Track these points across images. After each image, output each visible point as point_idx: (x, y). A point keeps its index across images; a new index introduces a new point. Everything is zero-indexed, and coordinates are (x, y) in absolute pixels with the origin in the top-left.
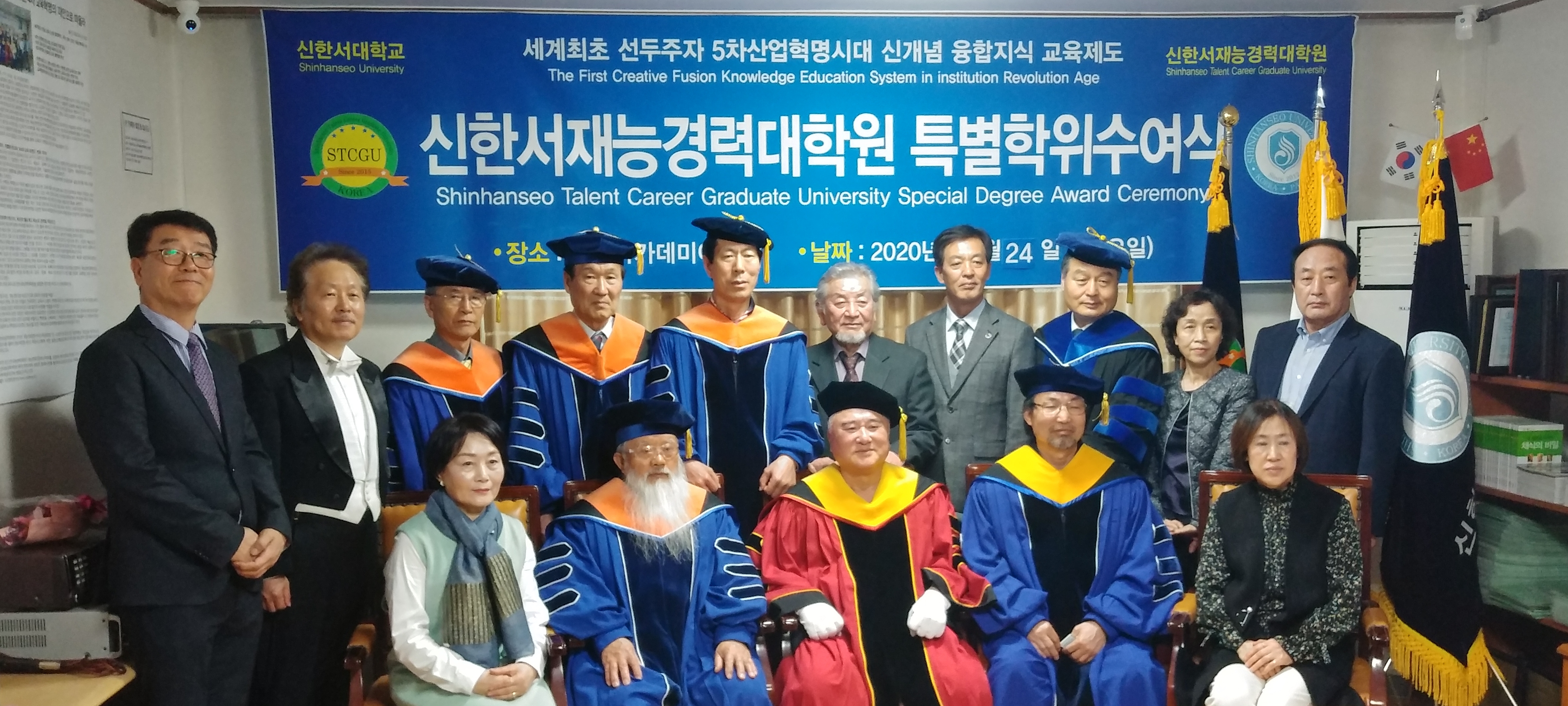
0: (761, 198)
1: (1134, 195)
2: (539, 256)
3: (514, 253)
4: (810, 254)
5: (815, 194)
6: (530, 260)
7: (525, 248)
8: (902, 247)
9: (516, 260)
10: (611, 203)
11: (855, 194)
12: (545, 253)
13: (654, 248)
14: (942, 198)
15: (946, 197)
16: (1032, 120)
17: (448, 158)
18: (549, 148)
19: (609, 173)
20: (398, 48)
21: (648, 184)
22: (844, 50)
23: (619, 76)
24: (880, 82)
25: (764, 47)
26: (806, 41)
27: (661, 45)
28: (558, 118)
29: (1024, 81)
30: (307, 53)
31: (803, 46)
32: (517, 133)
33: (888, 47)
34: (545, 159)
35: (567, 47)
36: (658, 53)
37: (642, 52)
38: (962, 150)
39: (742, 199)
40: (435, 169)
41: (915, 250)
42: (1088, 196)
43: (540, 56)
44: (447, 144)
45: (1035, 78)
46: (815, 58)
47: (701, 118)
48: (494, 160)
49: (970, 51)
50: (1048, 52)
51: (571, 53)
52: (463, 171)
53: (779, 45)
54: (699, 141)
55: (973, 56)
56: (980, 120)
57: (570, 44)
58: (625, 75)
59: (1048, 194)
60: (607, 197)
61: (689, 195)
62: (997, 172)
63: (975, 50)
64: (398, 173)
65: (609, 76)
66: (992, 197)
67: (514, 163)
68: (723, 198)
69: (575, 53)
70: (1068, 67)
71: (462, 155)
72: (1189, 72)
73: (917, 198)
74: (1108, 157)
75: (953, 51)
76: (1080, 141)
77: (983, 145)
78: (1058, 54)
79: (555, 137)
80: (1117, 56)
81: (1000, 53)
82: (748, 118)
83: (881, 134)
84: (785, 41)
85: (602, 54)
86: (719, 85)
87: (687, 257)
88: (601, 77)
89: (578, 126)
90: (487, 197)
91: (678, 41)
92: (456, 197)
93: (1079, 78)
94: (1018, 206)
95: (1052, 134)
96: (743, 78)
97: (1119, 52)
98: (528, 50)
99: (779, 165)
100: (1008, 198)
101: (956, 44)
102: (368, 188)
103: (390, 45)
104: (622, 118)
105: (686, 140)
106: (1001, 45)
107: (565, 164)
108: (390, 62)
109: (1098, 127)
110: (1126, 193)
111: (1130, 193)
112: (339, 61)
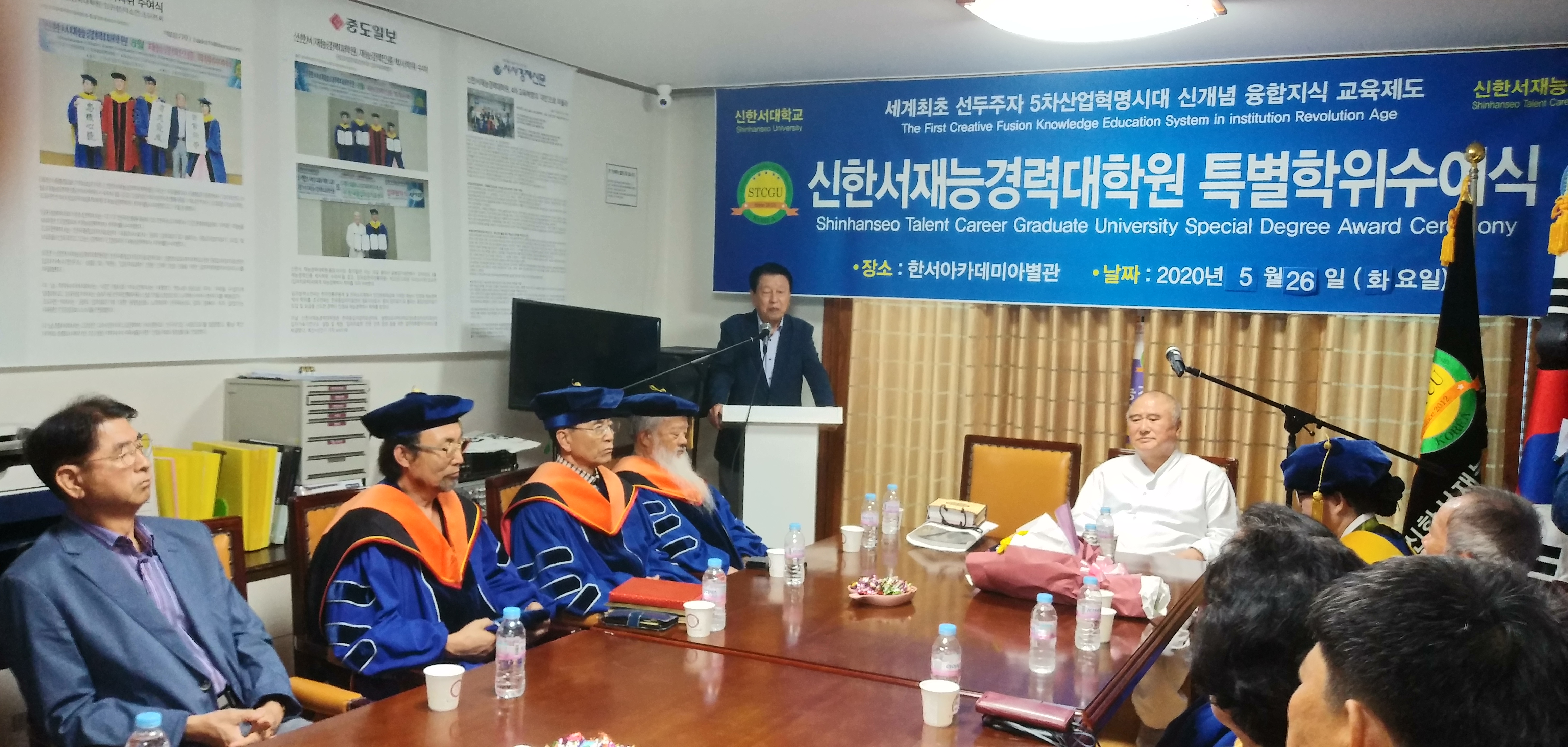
0: (1063, 226)
1: (1428, 227)
2: (885, 271)
3: (867, 268)
4: (1102, 276)
5: (1110, 224)
6: (878, 274)
7: (875, 264)
8: (1187, 272)
9: (868, 273)
10: (942, 230)
11: (1145, 224)
12: (890, 269)
13: (973, 267)
14: (1227, 228)
15: (1231, 228)
16: (1322, 155)
17: (826, 194)
18: (898, 186)
19: (943, 206)
20: (799, 112)
21: (971, 215)
22: (1144, 99)
23: (955, 127)
24: (1174, 124)
25: (1074, 99)
26: (1110, 92)
27: (989, 101)
28: (907, 162)
29: (1316, 120)
30: (741, 119)
31: (1107, 96)
32: (876, 175)
33: (1185, 93)
34: (895, 194)
35: (918, 106)
36: (987, 107)
37: (974, 108)
38: (1249, 185)
39: (1047, 227)
40: (818, 202)
41: (1198, 275)
42: (1378, 228)
43: (896, 114)
44: (826, 184)
45: (1329, 116)
46: (1117, 106)
47: (1018, 160)
48: (860, 195)
49: (1263, 94)
50: (1343, 92)
51: (920, 111)
52: (836, 204)
53: (1087, 96)
54: (1015, 179)
55: (1266, 98)
56: (1269, 156)
57: (920, 103)
58: (959, 126)
59: (1335, 225)
60: (940, 225)
61: (1004, 223)
62: (1284, 204)
63: (1268, 93)
64: (793, 206)
65: (948, 129)
66: (1276, 228)
67: (873, 198)
68: (1032, 226)
69: (923, 110)
70: (1365, 105)
71: (836, 192)
72: (1499, 105)
73: (1203, 228)
74: (1402, 191)
75: (1247, 95)
76: (1372, 174)
77: (1270, 179)
78: (1353, 92)
79: (904, 178)
80: (1418, 92)
81: (1294, 94)
82: (1056, 159)
83: (1173, 170)
84: (1092, 93)
85: (944, 111)
86: (1034, 133)
87: (998, 275)
88: (941, 129)
89: (921, 169)
90: (852, 224)
91: (1003, 97)
92: (830, 224)
93: (1375, 114)
94: (1304, 237)
95: (1342, 169)
96: (1055, 125)
97: (1421, 88)
98: (889, 110)
99: (1080, 199)
100: (1294, 229)
101: (1249, 88)
102: (773, 217)
103: (794, 110)
104: (954, 161)
105: (1004, 178)
106: (1294, 87)
107: (910, 198)
108: (794, 123)
109: (1393, 161)
110: (1419, 225)
111: (1424, 225)
112: (762, 123)
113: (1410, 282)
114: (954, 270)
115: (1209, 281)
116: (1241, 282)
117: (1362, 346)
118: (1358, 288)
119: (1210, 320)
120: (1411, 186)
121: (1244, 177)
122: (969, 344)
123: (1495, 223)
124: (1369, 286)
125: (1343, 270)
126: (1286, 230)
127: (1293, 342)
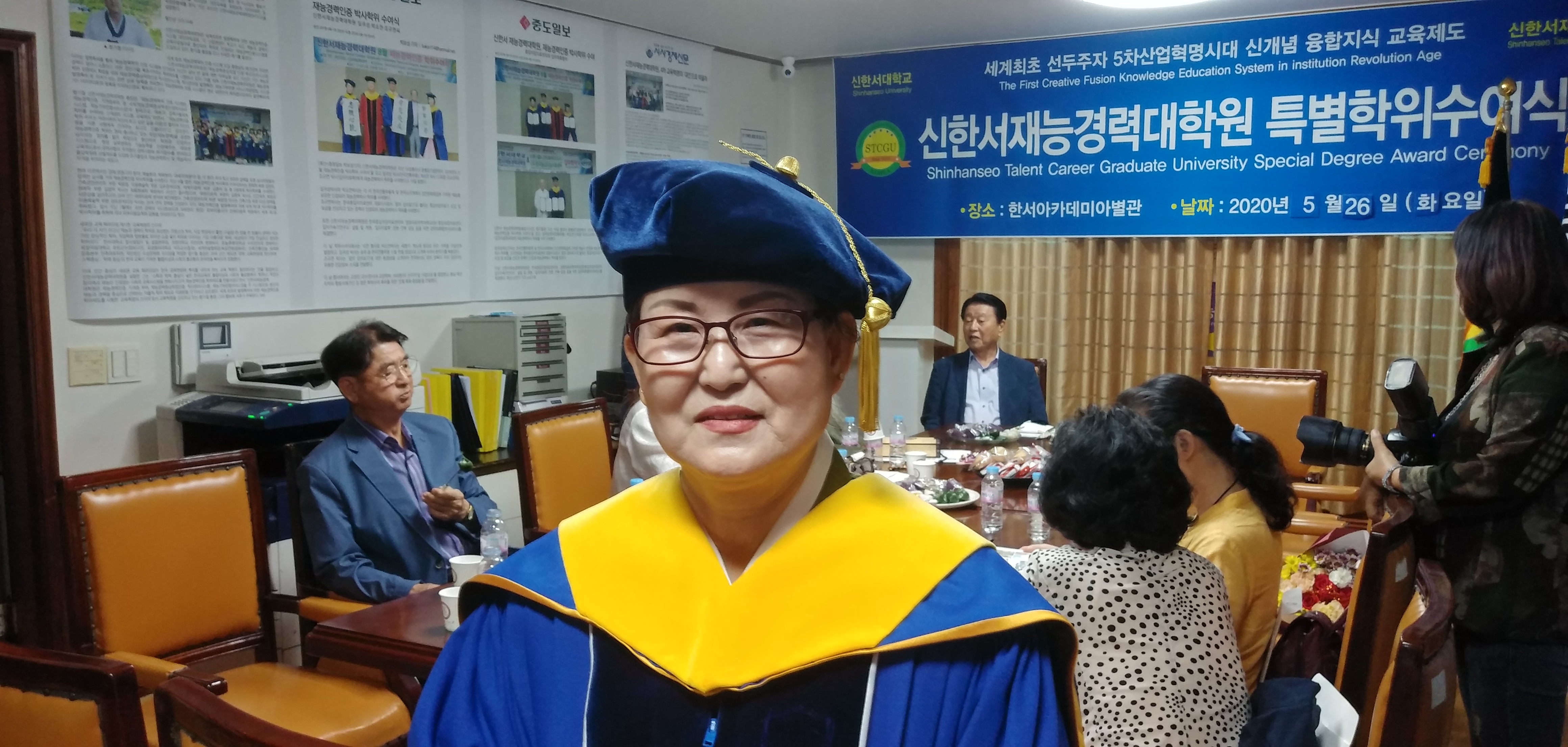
0: (1144, 167)
1: (1470, 154)
2: (988, 213)
3: (973, 211)
4: (1180, 209)
5: (1186, 163)
6: (982, 215)
7: (980, 207)
8: (1256, 202)
9: (974, 215)
10: (1037, 174)
11: (1218, 161)
12: (993, 211)
13: (1065, 206)
14: (1291, 162)
15: (1295, 162)
16: (1375, 94)
17: (935, 147)
18: (997, 137)
19: (1037, 153)
20: (908, 76)
21: (1062, 160)
22: (1215, 50)
23: (1046, 83)
24: (1243, 72)
25: (1152, 53)
26: (1185, 46)
27: (1077, 59)
28: (1005, 116)
29: (1369, 63)
30: (857, 84)
31: (1182, 49)
32: (978, 128)
33: (1252, 44)
34: (995, 145)
35: (1013, 65)
36: (1075, 64)
37: (1063, 65)
38: (1311, 122)
39: (1130, 167)
40: (927, 155)
41: (1266, 205)
42: (1426, 156)
43: (995, 73)
44: (935, 138)
45: (1381, 59)
46: (1192, 58)
47: (1103, 109)
48: (964, 147)
49: (1322, 42)
50: (1393, 37)
51: (1016, 69)
52: (943, 155)
53: (1164, 51)
54: (1101, 127)
55: (1324, 46)
56: (1328, 97)
57: (1015, 63)
58: (1051, 82)
59: (1388, 156)
60: (1034, 170)
61: (1091, 166)
62: (1342, 139)
63: (1326, 41)
64: (906, 159)
65: (1040, 84)
66: (1335, 160)
67: (975, 148)
68: (1116, 167)
69: (1018, 69)
70: (1412, 47)
71: (944, 144)
72: (1531, 44)
73: (1270, 163)
74: (1448, 123)
75: (1307, 43)
76: (1420, 109)
77: (1329, 117)
78: (1402, 37)
79: (1002, 129)
80: (1459, 34)
81: (1349, 40)
82: (1137, 107)
83: (1242, 113)
84: (1169, 47)
85: (1037, 69)
86: (1118, 85)
87: (1087, 212)
88: (1035, 85)
89: (1018, 121)
90: (958, 172)
91: (1089, 54)
92: (939, 173)
93: (1421, 55)
94: (1360, 167)
95: (1394, 105)
96: (1135, 78)
97: (1462, 31)
98: (988, 70)
99: (1159, 142)
100: (1351, 161)
101: (1309, 37)
102: (888, 169)
103: (904, 74)
104: (1047, 113)
105: (1091, 126)
106: (1349, 34)
107: (1008, 147)
108: (904, 86)
109: (1439, 96)
110: (1462, 153)
111: (1467, 152)
112: (875, 87)
113: (1456, 204)
114: (1048, 209)
115: (1276, 210)
116: (1305, 209)
117: (1415, 261)
118: (1410, 211)
119: (1278, 245)
120: (1455, 118)
121: (1306, 116)
122: (1063, 273)
123: (1530, 149)
124: (1418, 208)
125: (1395, 195)
126: (1344, 161)
127: (1353, 261)
